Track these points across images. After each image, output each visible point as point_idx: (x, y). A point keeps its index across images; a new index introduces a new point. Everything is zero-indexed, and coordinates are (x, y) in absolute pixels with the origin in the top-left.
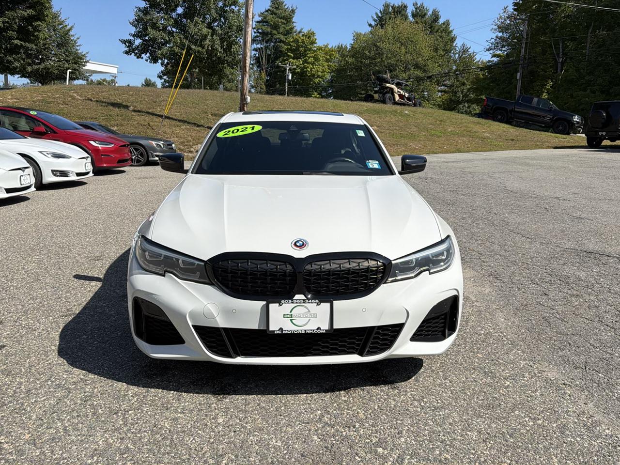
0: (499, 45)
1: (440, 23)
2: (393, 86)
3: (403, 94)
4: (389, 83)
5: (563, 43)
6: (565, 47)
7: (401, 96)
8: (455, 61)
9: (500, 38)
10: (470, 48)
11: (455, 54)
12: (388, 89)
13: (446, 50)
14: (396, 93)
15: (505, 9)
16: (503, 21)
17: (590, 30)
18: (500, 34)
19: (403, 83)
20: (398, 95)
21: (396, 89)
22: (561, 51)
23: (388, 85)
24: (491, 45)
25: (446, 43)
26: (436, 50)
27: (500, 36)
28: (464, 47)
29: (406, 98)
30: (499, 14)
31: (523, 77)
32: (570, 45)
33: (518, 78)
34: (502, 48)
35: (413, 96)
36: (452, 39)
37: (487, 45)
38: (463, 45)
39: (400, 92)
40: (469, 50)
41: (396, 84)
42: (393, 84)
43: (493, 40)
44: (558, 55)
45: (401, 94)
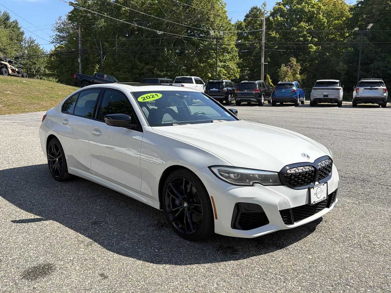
0: (59, 40)
1: (11, 22)
2: (7, 63)
3: (14, 69)
4: (3, 61)
5: (102, 42)
6: (103, 45)
7: (13, 70)
8: (26, 48)
9: (59, 36)
10: (35, 40)
11: (25, 44)
12: (3, 65)
13: (18, 40)
14: (9, 68)
15: (60, 18)
16: (59, 25)
17: (116, 37)
18: (58, 33)
19: (13, 61)
20: (11, 69)
21: (9, 66)
22: (101, 47)
23: (3, 62)
24: (53, 40)
25: (18, 35)
26: (11, 39)
27: (58, 34)
28: (31, 39)
29: (16, 71)
30: (56, 21)
31: (82, 61)
32: (106, 44)
33: (79, 62)
34: (60, 42)
35: (21, 71)
36: (22, 33)
37: (51, 40)
38: (30, 38)
39: (12, 68)
40: (35, 42)
41: (8, 61)
42: (6, 61)
43: (55, 37)
44: (100, 50)
45: (12, 69)
